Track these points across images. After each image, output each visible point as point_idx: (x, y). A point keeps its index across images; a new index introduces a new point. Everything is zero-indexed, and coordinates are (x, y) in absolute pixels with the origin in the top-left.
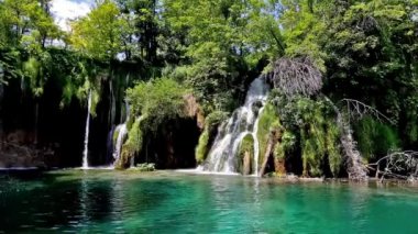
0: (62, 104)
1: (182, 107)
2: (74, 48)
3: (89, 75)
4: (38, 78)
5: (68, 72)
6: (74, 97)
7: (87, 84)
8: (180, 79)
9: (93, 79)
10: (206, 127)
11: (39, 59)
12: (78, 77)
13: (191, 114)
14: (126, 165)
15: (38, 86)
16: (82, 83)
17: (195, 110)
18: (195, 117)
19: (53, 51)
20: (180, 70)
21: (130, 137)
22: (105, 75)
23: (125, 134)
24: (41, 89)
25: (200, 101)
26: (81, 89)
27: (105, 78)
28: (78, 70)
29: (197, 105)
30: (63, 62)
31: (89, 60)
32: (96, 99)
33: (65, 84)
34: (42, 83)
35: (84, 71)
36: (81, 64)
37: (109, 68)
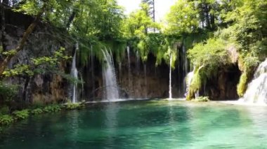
0: (157, 64)
1: (226, 57)
2: (163, 30)
3: (170, 45)
4: (145, 51)
5: (159, 45)
6: (163, 60)
7: (169, 50)
8: (226, 38)
9: (172, 48)
10: (245, 70)
11: (144, 41)
12: (164, 47)
13: (233, 61)
14: (193, 97)
15: (145, 55)
16: (166, 50)
17: (236, 58)
18: (237, 63)
19: (151, 35)
20: (225, 31)
21: (194, 80)
22: (179, 43)
24: (146, 57)
25: (240, 51)
26: (166, 54)
27: (179, 45)
28: (164, 43)
29: (238, 54)
30: (156, 40)
31: (170, 36)
32: (175, 59)
33: (157, 52)
34: (146, 53)
35: (167, 43)
36: (166, 39)
37: (182, 38)
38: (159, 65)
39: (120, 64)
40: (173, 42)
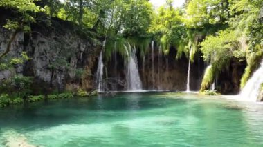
0: (177, 57)
3: (191, 37)
4: (167, 44)
5: (180, 38)
6: (183, 53)
7: (190, 43)
11: (167, 35)
12: (185, 40)
15: (166, 49)
16: (187, 44)
19: (174, 29)
22: (201, 35)
26: (186, 47)
27: (200, 38)
28: (185, 37)
30: (178, 34)
31: (193, 29)
32: (194, 52)
33: (179, 46)
34: (168, 47)
35: (189, 36)
36: (188, 33)
37: (204, 30)
38: (179, 58)
39: (144, 58)
40: (193, 35)
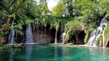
0: (50, 28)
1: (80, 28)
2: (53, 15)
3: (56, 21)
4: (45, 22)
5: (52, 20)
6: (53, 27)
7: (56, 23)
8: (79, 20)
9: (57, 22)
10: (87, 33)
11: (45, 18)
12: (54, 21)
13: (83, 30)
14: (66, 43)
15: (45, 24)
16: (55, 23)
17: (84, 28)
18: (84, 30)
19: (48, 16)
20: (79, 18)
23: (65, 35)
24: (46, 25)
25: (85, 26)
26: (55, 24)
27: (60, 21)
28: (54, 20)
29: (85, 27)
30: (50, 18)
31: (56, 17)
32: (58, 27)
33: (51, 23)
34: (46, 24)
35: (55, 20)
36: (55, 18)
37: (61, 19)
38: (51, 29)
39: (34, 27)
